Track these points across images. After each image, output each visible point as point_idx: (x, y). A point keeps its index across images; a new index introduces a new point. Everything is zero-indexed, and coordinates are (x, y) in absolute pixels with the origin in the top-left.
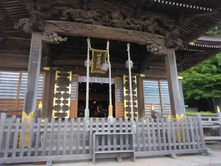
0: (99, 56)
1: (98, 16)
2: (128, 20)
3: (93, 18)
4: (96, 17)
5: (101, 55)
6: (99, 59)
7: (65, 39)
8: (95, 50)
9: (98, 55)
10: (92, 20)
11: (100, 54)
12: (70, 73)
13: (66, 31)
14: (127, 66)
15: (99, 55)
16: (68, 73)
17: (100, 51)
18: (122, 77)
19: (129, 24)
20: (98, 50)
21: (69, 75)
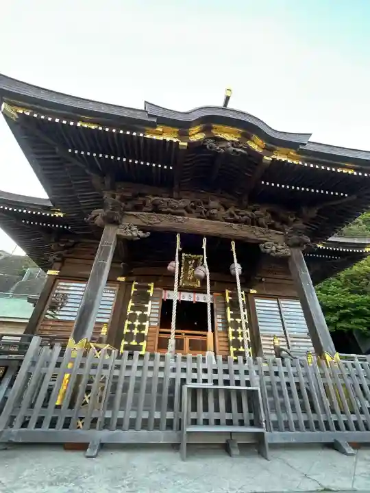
0: (192, 263)
1: (192, 207)
2: (232, 210)
3: (185, 208)
4: (189, 208)
5: (194, 261)
6: (191, 267)
7: (148, 234)
8: (186, 255)
10: (184, 211)
12: (152, 285)
13: (150, 224)
14: (232, 271)
15: (191, 261)
16: (149, 285)
17: (192, 256)
18: (224, 292)
19: (232, 215)
20: (190, 255)
21: (149, 288)
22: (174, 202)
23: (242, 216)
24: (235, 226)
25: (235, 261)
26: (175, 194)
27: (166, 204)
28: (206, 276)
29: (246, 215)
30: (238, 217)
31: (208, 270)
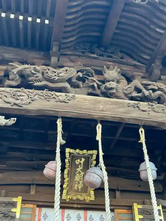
0: (80, 164)
1: (79, 78)
2: (137, 82)
3: (69, 81)
5: (83, 160)
6: (79, 169)
7: (12, 121)
8: (72, 151)
9: (77, 162)
10: (67, 85)
11: (81, 160)
12: (18, 200)
13: (15, 104)
14: (142, 175)
15: (79, 160)
16: (14, 200)
17: (81, 152)
18: (130, 208)
19: (138, 90)
20: (78, 151)
21: (14, 205)
22: (51, 72)
23: (154, 90)
24: (144, 105)
25: (147, 157)
26: (54, 60)
27: (40, 75)
28: (103, 183)
29: (159, 89)
30: (147, 93)
31: (105, 173)
